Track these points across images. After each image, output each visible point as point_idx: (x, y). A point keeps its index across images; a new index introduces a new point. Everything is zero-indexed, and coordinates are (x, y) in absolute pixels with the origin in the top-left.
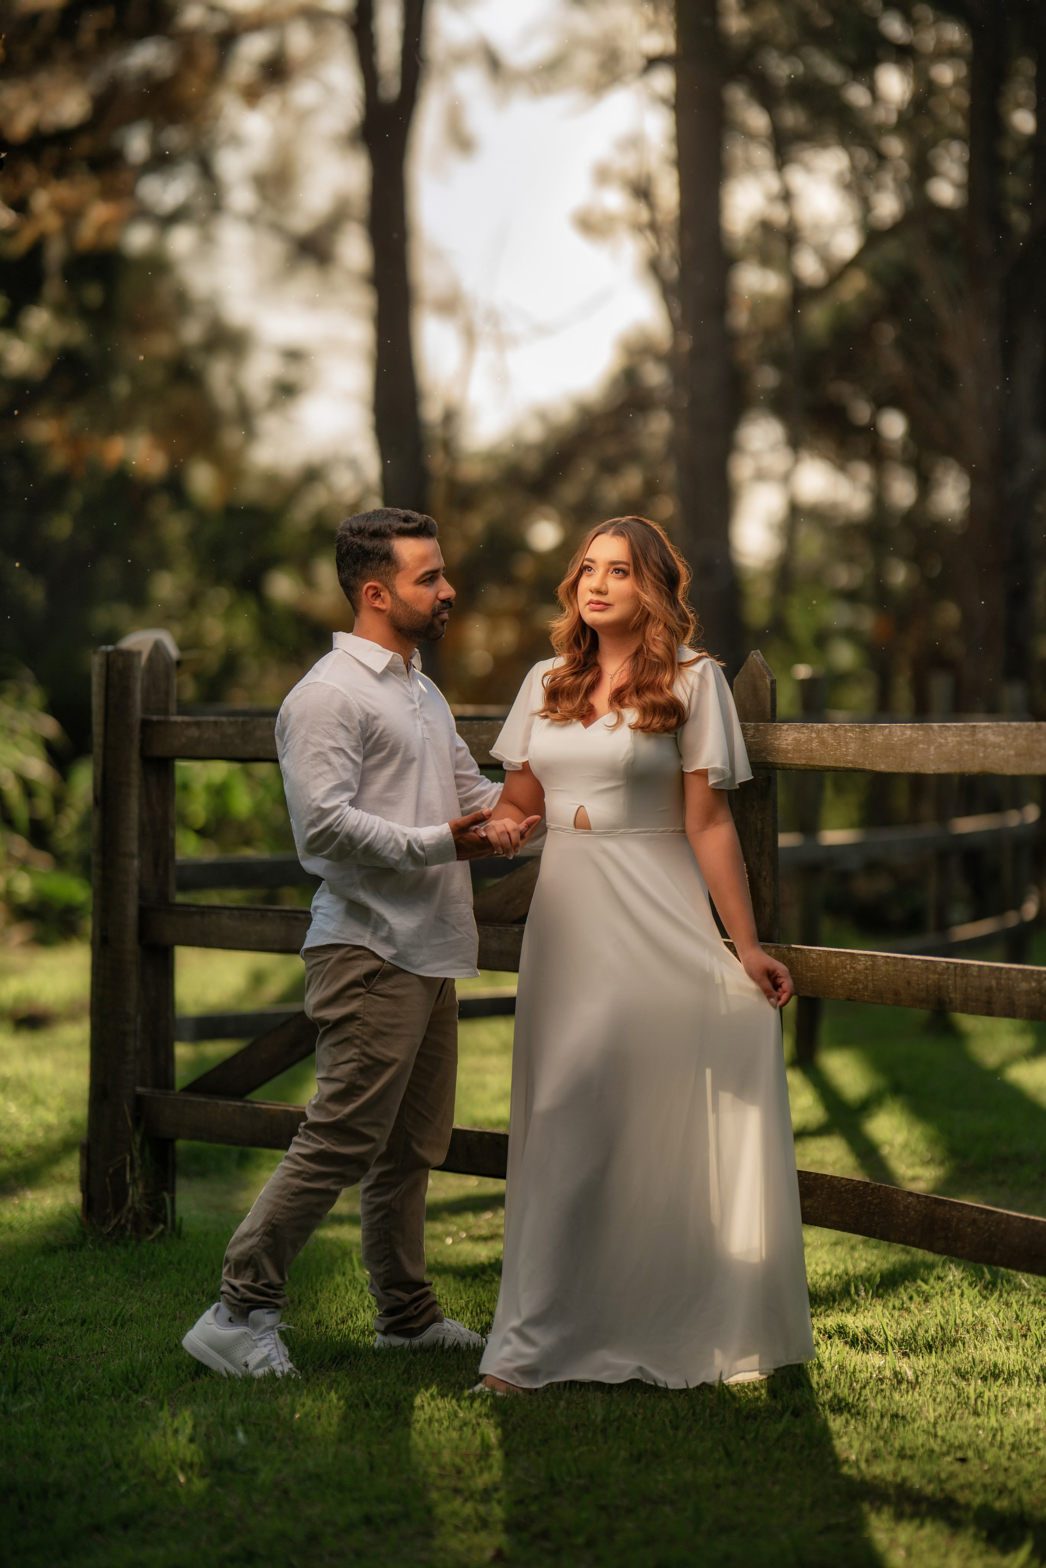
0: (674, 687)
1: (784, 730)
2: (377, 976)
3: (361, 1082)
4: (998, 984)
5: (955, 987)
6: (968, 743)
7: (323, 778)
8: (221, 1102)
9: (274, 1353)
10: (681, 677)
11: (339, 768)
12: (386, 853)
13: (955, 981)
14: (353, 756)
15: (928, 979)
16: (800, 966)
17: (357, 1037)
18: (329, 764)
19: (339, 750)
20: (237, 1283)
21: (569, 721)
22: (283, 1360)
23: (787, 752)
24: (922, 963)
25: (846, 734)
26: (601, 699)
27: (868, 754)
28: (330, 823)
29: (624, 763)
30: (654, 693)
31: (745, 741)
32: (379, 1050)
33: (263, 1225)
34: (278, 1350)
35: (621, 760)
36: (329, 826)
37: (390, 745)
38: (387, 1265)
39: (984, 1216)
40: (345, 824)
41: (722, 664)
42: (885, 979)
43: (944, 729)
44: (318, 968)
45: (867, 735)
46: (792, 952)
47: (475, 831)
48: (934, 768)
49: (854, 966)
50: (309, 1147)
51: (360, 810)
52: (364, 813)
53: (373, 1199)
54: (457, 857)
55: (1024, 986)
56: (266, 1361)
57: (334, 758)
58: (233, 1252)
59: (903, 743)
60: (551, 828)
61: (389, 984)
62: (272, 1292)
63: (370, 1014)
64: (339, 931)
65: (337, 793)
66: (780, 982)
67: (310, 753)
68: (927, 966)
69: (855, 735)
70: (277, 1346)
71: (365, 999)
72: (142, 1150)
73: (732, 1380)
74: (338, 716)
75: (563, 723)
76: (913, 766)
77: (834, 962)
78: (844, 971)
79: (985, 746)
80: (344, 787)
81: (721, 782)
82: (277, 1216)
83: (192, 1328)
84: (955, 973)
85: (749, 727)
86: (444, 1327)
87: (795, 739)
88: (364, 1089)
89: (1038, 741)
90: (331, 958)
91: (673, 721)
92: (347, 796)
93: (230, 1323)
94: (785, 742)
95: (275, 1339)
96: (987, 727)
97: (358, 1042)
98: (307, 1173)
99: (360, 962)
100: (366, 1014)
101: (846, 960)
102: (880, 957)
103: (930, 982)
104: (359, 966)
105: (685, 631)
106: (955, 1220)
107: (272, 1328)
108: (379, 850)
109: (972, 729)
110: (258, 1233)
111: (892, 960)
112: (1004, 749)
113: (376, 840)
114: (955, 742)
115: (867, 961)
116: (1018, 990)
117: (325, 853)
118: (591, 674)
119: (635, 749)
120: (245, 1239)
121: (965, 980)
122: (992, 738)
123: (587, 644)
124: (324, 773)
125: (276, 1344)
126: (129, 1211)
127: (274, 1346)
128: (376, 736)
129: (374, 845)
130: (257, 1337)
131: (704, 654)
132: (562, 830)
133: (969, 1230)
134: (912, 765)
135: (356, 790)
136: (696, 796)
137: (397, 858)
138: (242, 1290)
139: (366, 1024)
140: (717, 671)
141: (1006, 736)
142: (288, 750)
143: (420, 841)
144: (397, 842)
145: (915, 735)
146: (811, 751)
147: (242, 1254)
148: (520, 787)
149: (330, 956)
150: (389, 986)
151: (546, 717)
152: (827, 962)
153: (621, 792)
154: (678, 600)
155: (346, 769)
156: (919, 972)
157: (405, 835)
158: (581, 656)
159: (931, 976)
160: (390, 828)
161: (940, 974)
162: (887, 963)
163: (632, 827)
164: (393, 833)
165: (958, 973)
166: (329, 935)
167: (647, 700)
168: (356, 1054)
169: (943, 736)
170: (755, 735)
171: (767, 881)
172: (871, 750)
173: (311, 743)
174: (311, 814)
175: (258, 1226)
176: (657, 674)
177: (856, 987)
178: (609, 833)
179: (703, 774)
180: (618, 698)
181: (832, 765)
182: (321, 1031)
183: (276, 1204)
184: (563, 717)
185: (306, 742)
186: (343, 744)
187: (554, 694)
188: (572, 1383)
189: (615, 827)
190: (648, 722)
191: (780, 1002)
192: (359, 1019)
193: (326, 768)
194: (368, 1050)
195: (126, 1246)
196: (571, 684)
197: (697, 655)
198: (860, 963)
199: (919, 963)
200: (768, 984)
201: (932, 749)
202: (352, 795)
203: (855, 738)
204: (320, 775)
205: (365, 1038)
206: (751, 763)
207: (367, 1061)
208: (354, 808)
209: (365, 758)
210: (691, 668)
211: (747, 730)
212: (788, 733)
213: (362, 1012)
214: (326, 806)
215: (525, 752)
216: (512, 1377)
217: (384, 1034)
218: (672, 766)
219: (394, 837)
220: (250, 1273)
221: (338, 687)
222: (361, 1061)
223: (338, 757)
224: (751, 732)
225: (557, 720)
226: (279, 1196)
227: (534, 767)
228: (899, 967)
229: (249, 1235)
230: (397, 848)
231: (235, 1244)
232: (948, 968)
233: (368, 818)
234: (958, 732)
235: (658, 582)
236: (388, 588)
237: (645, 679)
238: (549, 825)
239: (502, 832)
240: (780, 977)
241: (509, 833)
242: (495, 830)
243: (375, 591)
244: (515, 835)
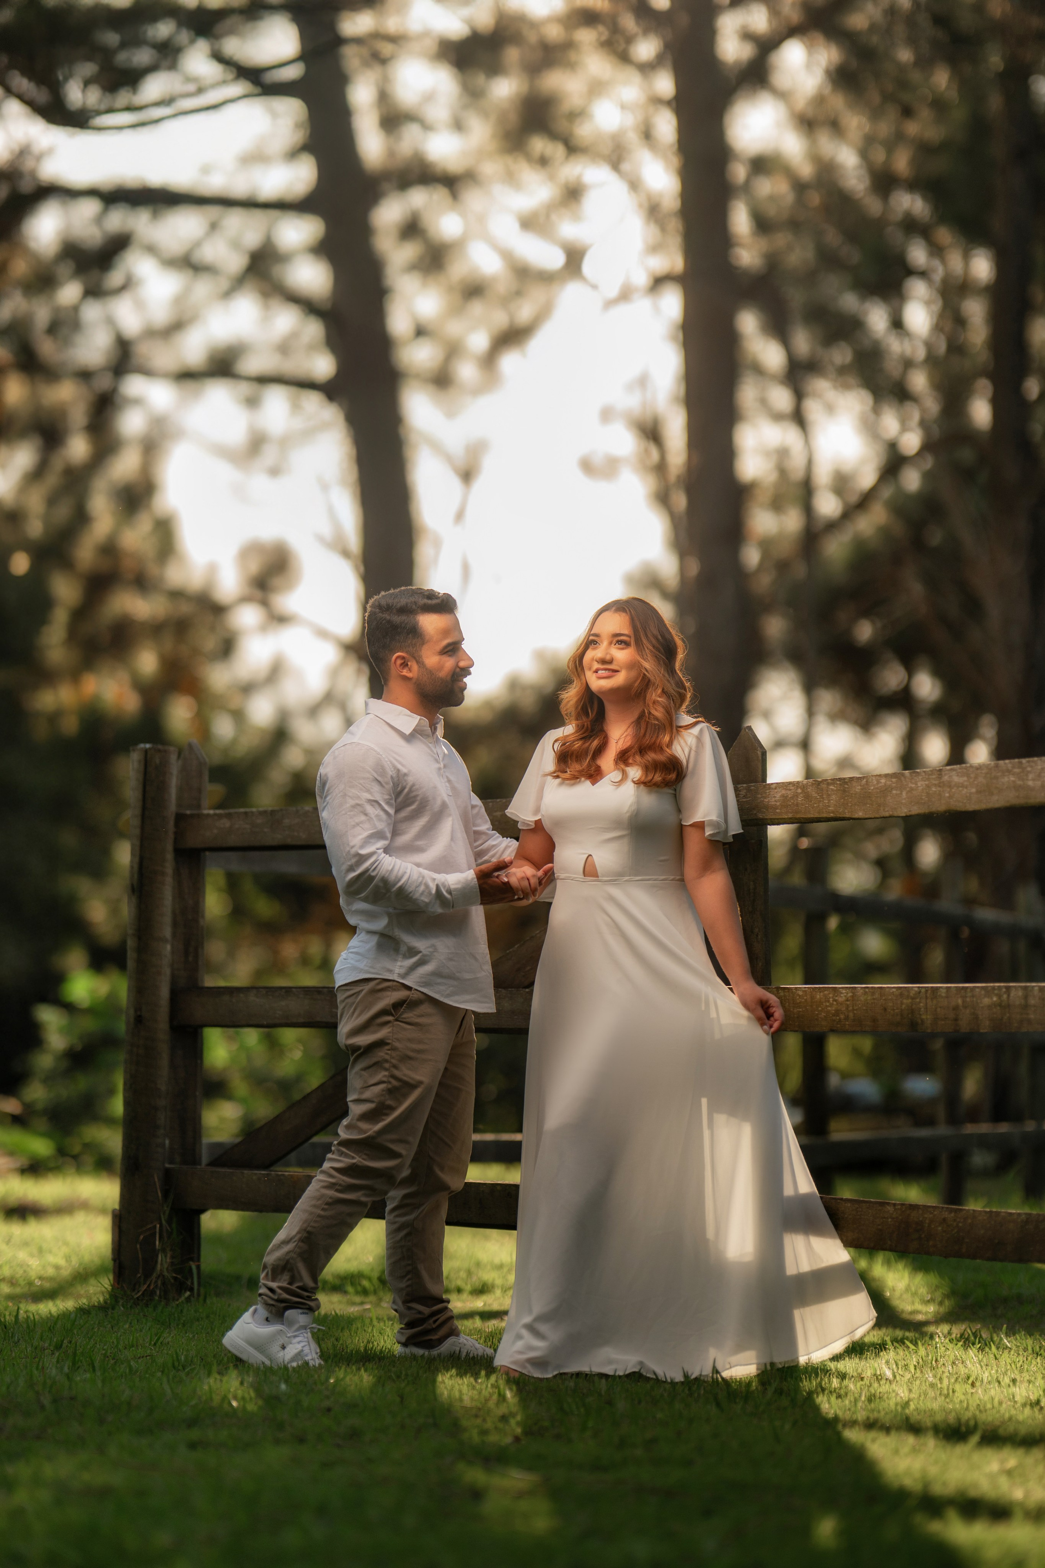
0: (673, 747)
1: (772, 789)
2: (405, 1005)
3: (389, 1102)
4: (963, 1002)
5: (927, 1008)
6: (935, 785)
7: (361, 827)
8: (246, 1172)
9: (306, 1350)
10: (680, 739)
11: (374, 819)
12: (417, 896)
13: (926, 1003)
14: (386, 807)
15: (902, 1003)
17: (386, 1061)
18: (366, 815)
19: (374, 802)
20: (274, 1285)
21: (579, 780)
22: (315, 1356)
23: (776, 808)
24: (897, 990)
25: (828, 787)
26: (607, 761)
27: (847, 804)
28: (367, 867)
29: (628, 815)
30: (655, 752)
31: (738, 801)
32: (406, 1073)
33: (298, 1233)
34: (310, 1347)
35: (625, 812)
36: (367, 870)
37: (419, 798)
38: (409, 1280)
39: (953, 1215)
40: (380, 869)
41: (718, 729)
42: (864, 1008)
43: (914, 775)
44: (350, 1000)
45: (846, 786)
47: (497, 877)
48: (906, 811)
49: (837, 998)
50: (344, 1162)
51: (394, 857)
52: (397, 860)
53: (398, 1219)
54: (481, 900)
55: (986, 1001)
56: (299, 1354)
57: (369, 809)
58: (270, 1259)
59: (878, 791)
60: (561, 877)
61: (415, 1013)
62: (306, 1294)
63: (398, 1040)
64: (371, 967)
65: (373, 841)
66: (772, 1012)
67: (348, 805)
68: (901, 992)
69: (836, 787)
70: (309, 1344)
71: (393, 1026)
72: (169, 1222)
74: (372, 772)
75: (572, 782)
76: (888, 811)
77: (818, 997)
78: (828, 1004)
79: (950, 787)
80: (378, 835)
81: (717, 833)
82: (312, 1224)
83: (231, 1329)
84: (926, 996)
85: (742, 788)
86: (460, 1341)
87: (783, 796)
88: (392, 1109)
90: (362, 990)
91: (673, 776)
92: (381, 844)
93: (267, 1323)
94: (773, 799)
95: (307, 1338)
96: (953, 769)
97: (387, 1065)
98: (340, 1185)
99: (389, 993)
100: (394, 1040)
101: (829, 994)
102: (859, 988)
103: (904, 1006)
104: (388, 997)
105: (682, 698)
106: (927, 1221)
107: (304, 1327)
108: (411, 892)
109: (938, 773)
110: (294, 1240)
111: (871, 990)
112: (966, 788)
113: (408, 884)
114: (924, 785)
115: (847, 993)
116: (981, 1005)
117: (363, 895)
118: (598, 738)
119: (638, 802)
120: (282, 1245)
121: (935, 1002)
122: (956, 779)
123: (595, 713)
124: (361, 822)
125: (308, 1342)
126: (158, 1278)
127: (307, 1343)
128: (406, 790)
129: (406, 888)
130: (291, 1335)
131: (700, 719)
132: (571, 879)
133: (940, 1228)
134: (886, 810)
135: (390, 839)
136: (694, 846)
137: (427, 900)
138: (279, 1291)
139: (394, 1049)
140: (713, 735)
141: (971, 776)
142: (328, 803)
143: (447, 886)
144: (427, 886)
145: (889, 783)
146: (797, 805)
147: (279, 1259)
148: (534, 844)
149: (361, 988)
150: (415, 1015)
151: (557, 777)
152: (812, 998)
153: (625, 841)
154: (675, 671)
155: (380, 820)
156: (894, 998)
157: (434, 879)
158: (589, 723)
159: (905, 1001)
160: (420, 873)
161: (913, 998)
162: (866, 993)
163: (636, 875)
164: (423, 877)
165: (928, 995)
166: (361, 971)
167: (650, 759)
168: (385, 1076)
169: (913, 781)
170: (747, 795)
172: (850, 800)
173: (349, 796)
174: (351, 859)
175: (294, 1233)
176: (657, 737)
177: (838, 1018)
178: (615, 880)
179: (700, 826)
180: (623, 758)
181: (815, 816)
182: (352, 1059)
183: (311, 1213)
184: (573, 776)
185: (345, 795)
186: (378, 797)
187: (564, 757)
188: (578, 1374)
189: (621, 874)
190: (650, 778)
191: (772, 1030)
192: (388, 1044)
193: (363, 818)
194: (396, 1073)
195: (155, 1308)
196: (579, 747)
197: (694, 720)
198: (842, 995)
199: (894, 990)
200: (761, 1013)
201: (904, 794)
202: (386, 842)
203: (836, 790)
204: (358, 824)
205: (394, 1061)
207: (395, 1083)
208: (388, 855)
209: (397, 811)
210: (690, 731)
211: (740, 791)
212: (776, 791)
213: (391, 1038)
214: (363, 852)
215: (537, 810)
216: (525, 1367)
217: (410, 1058)
218: (672, 819)
219: (424, 881)
220: (286, 1277)
221: (373, 746)
222: (389, 1082)
223: (374, 809)
224: (743, 793)
225: (568, 779)
226: (314, 1206)
227: (546, 824)
228: (877, 996)
229: (285, 1242)
230: (427, 891)
231: (272, 1251)
232: (920, 992)
233: (401, 864)
234: (927, 777)
235: (658, 653)
236: (415, 658)
237: (647, 740)
238: (559, 876)
239: (523, 878)
240: (772, 1007)
241: (528, 879)
242: (516, 876)
243: (402, 661)
244: (534, 881)
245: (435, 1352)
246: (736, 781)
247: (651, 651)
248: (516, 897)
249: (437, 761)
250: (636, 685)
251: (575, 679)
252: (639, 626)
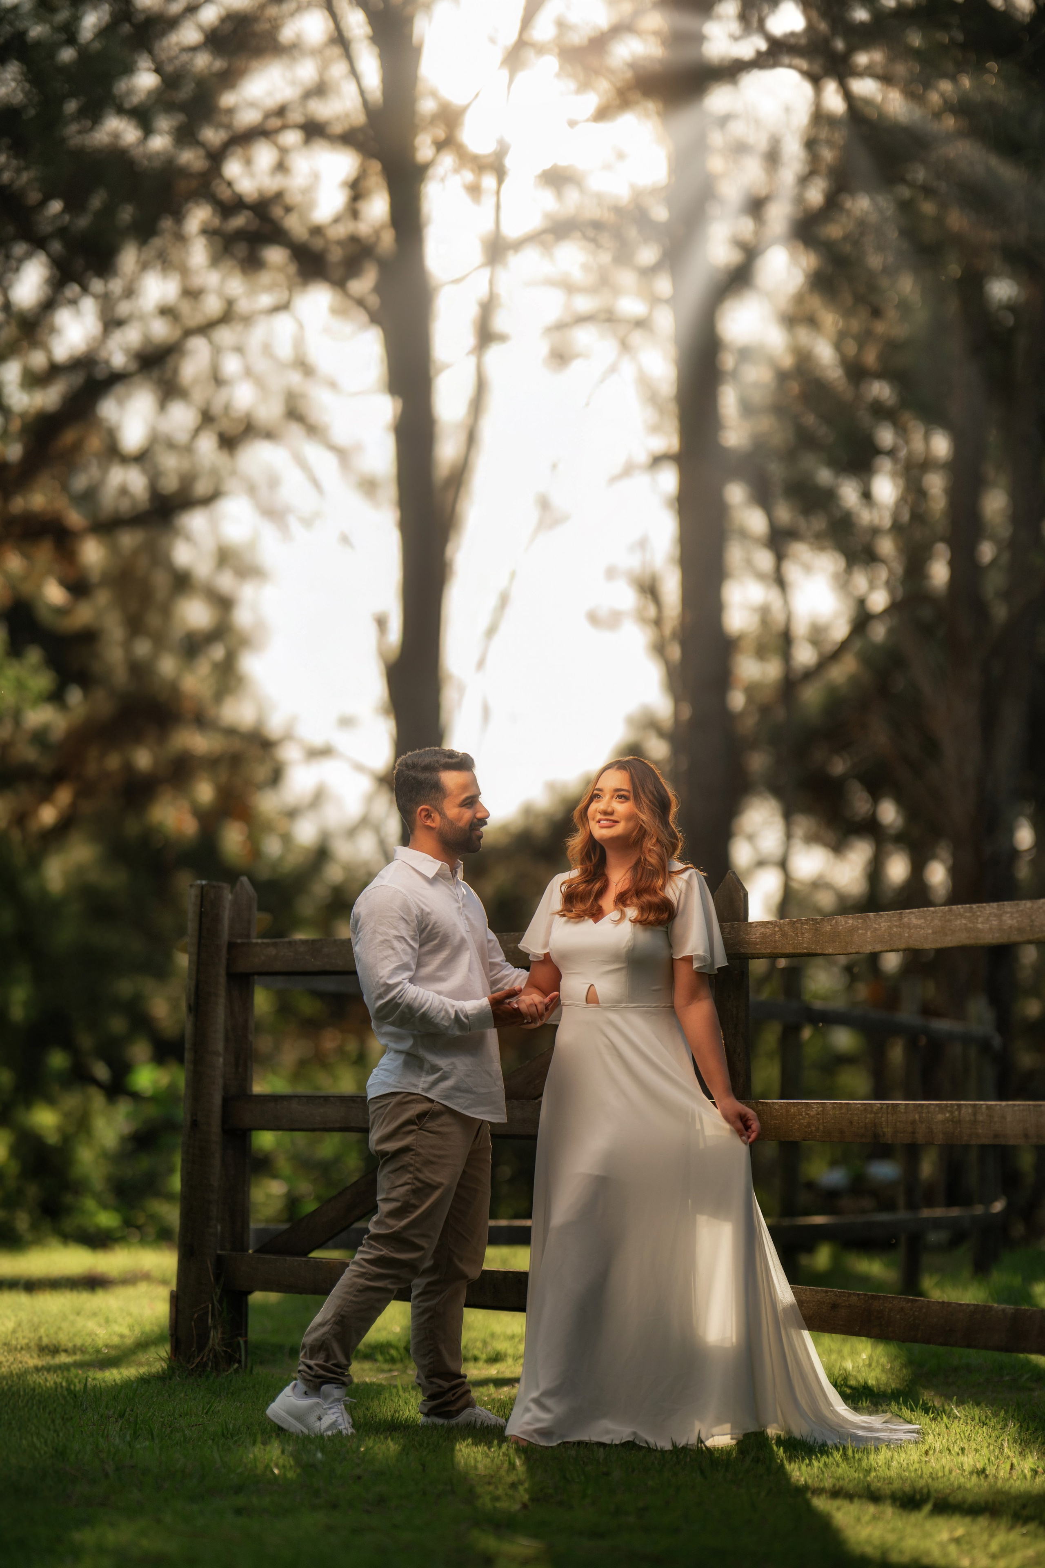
0: (666, 890)
1: (753, 927)
2: (427, 1116)
3: (413, 1201)
4: (920, 1117)
5: (887, 1122)
6: (896, 926)
7: (388, 960)
8: (288, 1258)
9: (340, 1420)
10: (672, 882)
11: (401, 953)
12: (438, 1020)
13: (887, 1118)
14: (412, 943)
15: (866, 1118)
16: (765, 1116)
17: (411, 1165)
18: (393, 949)
19: (401, 938)
20: (311, 1363)
21: (583, 918)
22: (347, 1425)
23: (756, 944)
24: (862, 1106)
25: (802, 927)
26: (608, 902)
27: (819, 941)
28: (394, 996)
29: (625, 949)
30: (650, 895)
31: (723, 937)
32: (428, 1175)
33: (333, 1316)
34: (343, 1416)
35: (623, 947)
36: (394, 998)
37: (440, 934)
38: (431, 1357)
39: (909, 1304)
40: (406, 997)
41: (705, 874)
42: (833, 1121)
43: (878, 917)
44: (379, 1111)
45: (818, 926)
46: (759, 1105)
47: (509, 1004)
48: (870, 948)
49: (809, 1112)
50: (372, 1254)
51: (418, 986)
52: (421, 989)
53: (421, 1304)
54: (495, 1024)
55: (940, 1117)
56: (334, 1425)
57: (396, 944)
58: (309, 1339)
59: (846, 930)
60: (566, 1004)
61: (437, 1123)
62: (340, 1370)
63: (421, 1146)
64: (399, 1082)
65: (399, 972)
66: (750, 1124)
67: (378, 941)
68: (865, 1108)
69: (809, 926)
70: (342, 1415)
71: (417, 1134)
72: (220, 1302)
73: (709, 1443)
74: (399, 911)
75: (577, 920)
76: (855, 948)
77: (792, 1110)
78: (801, 1117)
79: (909, 928)
80: (404, 967)
81: (704, 966)
82: (345, 1309)
83: (273, 1401)
84: (887, 1112)
85: (726, 926)
86: (476, 1412)
87: (762, 933)
88: (416, 1207)
89: (950, 921)
90: (390, 1103)
91: (665, 916)
92: (407, 974)
93: (306, 1396)
94: (754, 937)
95: (341, 1409)
96: (910, 912)
97: (411, 1169)
98: (370, 1274)
99: (414, 1105)
100: (418, 1147)
101: (802, 1108)
102: (828, 1104)
103: (867, 1120)
104: (413, 1108)
105: (674, 847)
106: (887, 1310)
107: (338, 1400)
108: (433, 1017)
109: (899, 915)
110: (329, 1323)
111: (838, 1106)
112: (923, 929)
113: (430, 1010)
114: (887, 926)
115: (818, 1108)
116: (935, 1121)
117: (390, 1020)
118: (600, 882)
119: (634, 938)
120: (319, 1328)
121: (895, 1117)
122: (915, 921)
123: (597, 858)
124: (389, 956)
125: (342, 1413)
126: (210, 1351)
127: (340, 1414)
128: (429, 927)
129: (429, 1013)
130: (327, 1406)
131: (690, 865)
132: (575, 1005)
133: (898, 1316)
134: (853, 947)
135: (414, 970)
136: (683, 977)
137: (447, 1024)
138: (316, 1368)
139: (418, 1154)
140: (701, 879)
141: (926, 919)
142: (360, 938)
143: (465, 1011)
144: (447, 1012)
145: (855, 923)
146: (775, 942)
147: (316, 1340)
148: (542, 974)
149: (390, 1101)
150: (437, 1125)
151: (564, 915)
152: (787, 1112)
153: (624, 972)
154: (669, 822)
155: (406, 954)
156: (859, 1113)
157: (453, 1006)
158: (592, 867)
159: (869, 1116)
160: (441, 1000)
161: (875, 1113)
162: (834, 1108)
163: (632, 1003)
164: (444, 1004)
165: (889, 1111)
166: (389, 1085)
167: (645, 900)
168: (410, 1178)
169: (877, 922)
170: (730, 932)
171: (741, 1056)
172: (821, 938)
173: (378, 933)
174: (379, 989)
175: (329, 1317)
176: (652, 881)
177: (810, 1129)
178: (614, 1007)
179: (689, 960)
180: (622, 900)
181: (791, 952)
182: (381, 1163)
183: (344, 1299)
184: (577, 915)
185: (375, 932)
186: (404, 933)
187: (570, 898)
188: (579, 1443)
189: (619, 1002)
190: (645, 917)
191: (750, 1140)
192: (413, 1150)
193: (391, 952)
194: (420, 1176)
195: (208, 1377)
196: (584, 889)
197: (685, 866)
198: (813, 1110)
199: (859, 1106)
200: (740, 1125)
201: (869, 933)
202: (411, 974)
203: (809, 929)
204: (386, 957)
205: (417, 1165)
206: (727, 955)
207: (418, 1184)
208: (413, 985)
209: (421, 946)
210: (680, 876)
211: (724, 929)
212: (756, 929)
213: (415, 1145)
214: (390, 982)
215: (546, 945)
216: (532, 1437)
217: (432, 1163)
218: (664, 953)
219: (445, 1007)
220: (322, 1355)
221: (400, 888)
222: (414, 1184)
223: (400, 944)
224: (727, 930)
225: (573, 918)
226: (347, 1293)
227: (554, 957)
228: (844, 1110)
229: (321, 1325)
230: (447, 1016)
231: (310, 1332)
232: (882, 1108)
233: (424, 992)
234: (889, 919)
235: (653, 807)
236: (437, 810)
237: (643, 884)
238: (564, 1003)
239: (531, 1005)
240: (750, 1120)
241: (536, 1006)
242: (525, 1003)
243: (426, 813)
244: (541, 1007)
245: (453, 1422)
246: (721, 919)
247: (648, 805)
248: (525, 1021)
249: (457, 901)
250: (634, 834)
251: (580, 828)
252: (638, 783)
